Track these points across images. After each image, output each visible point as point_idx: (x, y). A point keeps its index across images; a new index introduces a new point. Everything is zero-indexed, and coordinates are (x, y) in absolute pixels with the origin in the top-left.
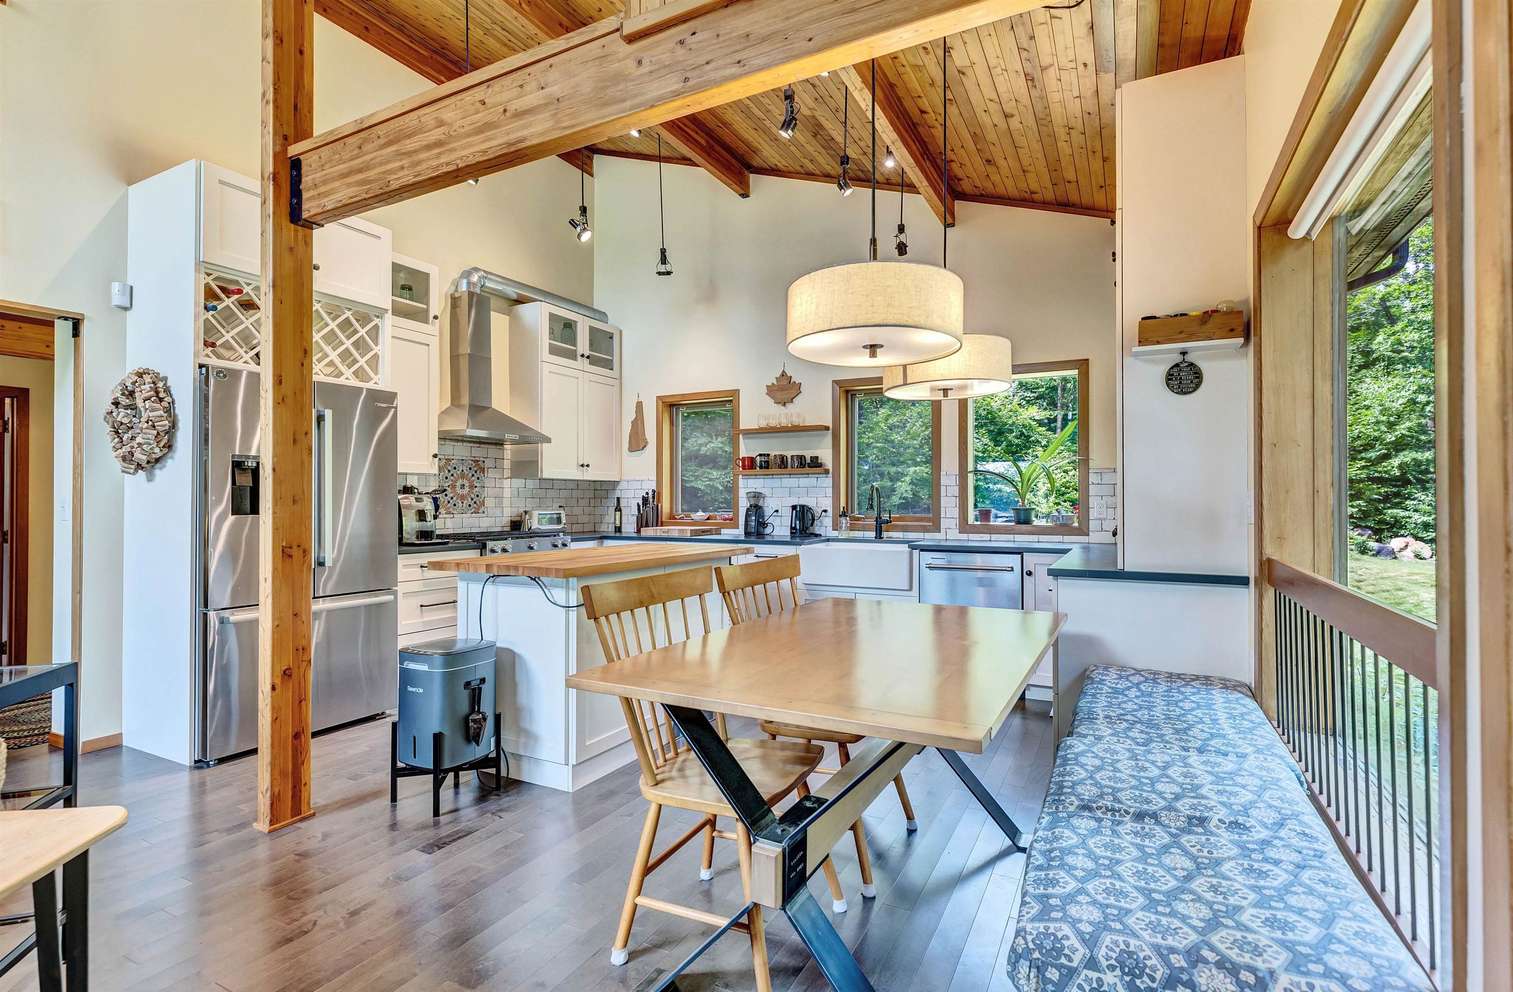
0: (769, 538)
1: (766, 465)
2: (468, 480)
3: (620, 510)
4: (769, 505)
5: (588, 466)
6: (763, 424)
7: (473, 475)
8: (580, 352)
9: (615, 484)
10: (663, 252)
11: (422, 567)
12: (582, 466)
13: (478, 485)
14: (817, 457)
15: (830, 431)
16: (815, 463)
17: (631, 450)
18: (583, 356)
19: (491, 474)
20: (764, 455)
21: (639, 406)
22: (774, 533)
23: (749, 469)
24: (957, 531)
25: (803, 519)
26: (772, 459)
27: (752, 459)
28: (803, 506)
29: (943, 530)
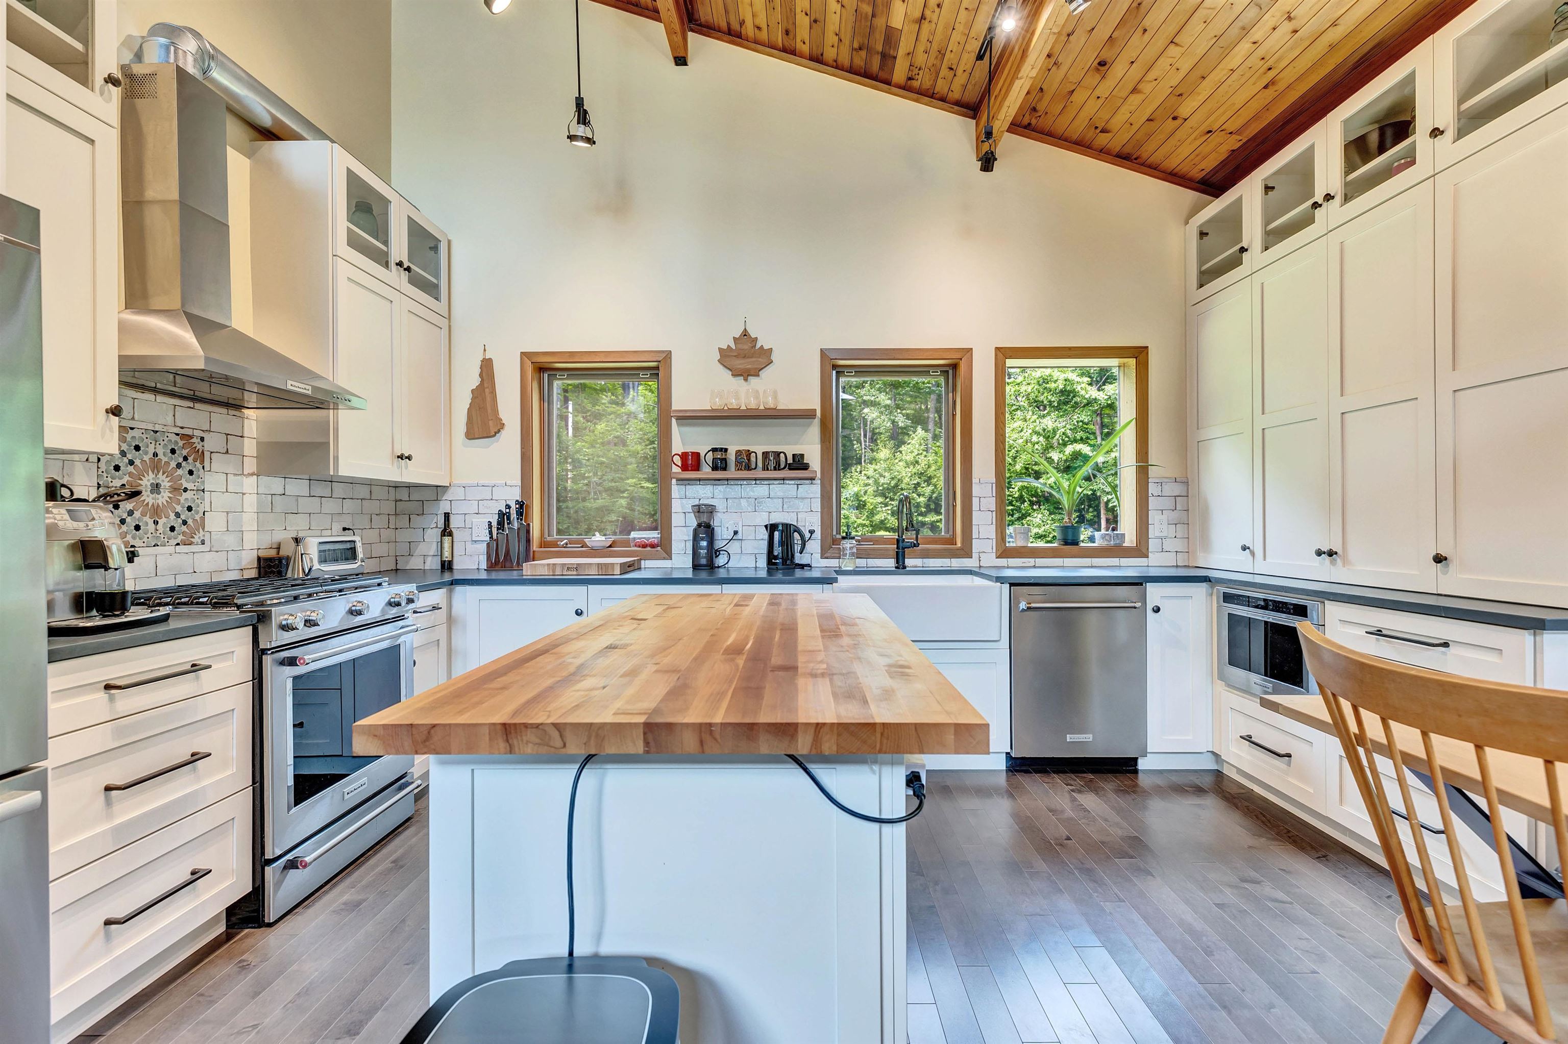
0: (722, 573)
1: (720, 465)
2: (169, 475)
3: (450, 534)
4: (723, 527)
5: (409, 458)
6: (718, 404)
7: (179, 466)
8: (394, 257)
9: (439, 490)
10: (579, 102)
11: (108, 687)
12: (401, 457)
13: (190, 486)
14: (802, 456)
15: (817, 422)
16: (799, 463)
17: (470, 435)
18: (400, 264)
19: (218, 463)
20: (721, 450)
21: (487, 367)
22: (730, 565)
23: (691, 470)
24: (994, 555)
25: (787, 543)
26: (731, 457)
27: (697, 455)
28: (787, 525)
29: (975, 555)
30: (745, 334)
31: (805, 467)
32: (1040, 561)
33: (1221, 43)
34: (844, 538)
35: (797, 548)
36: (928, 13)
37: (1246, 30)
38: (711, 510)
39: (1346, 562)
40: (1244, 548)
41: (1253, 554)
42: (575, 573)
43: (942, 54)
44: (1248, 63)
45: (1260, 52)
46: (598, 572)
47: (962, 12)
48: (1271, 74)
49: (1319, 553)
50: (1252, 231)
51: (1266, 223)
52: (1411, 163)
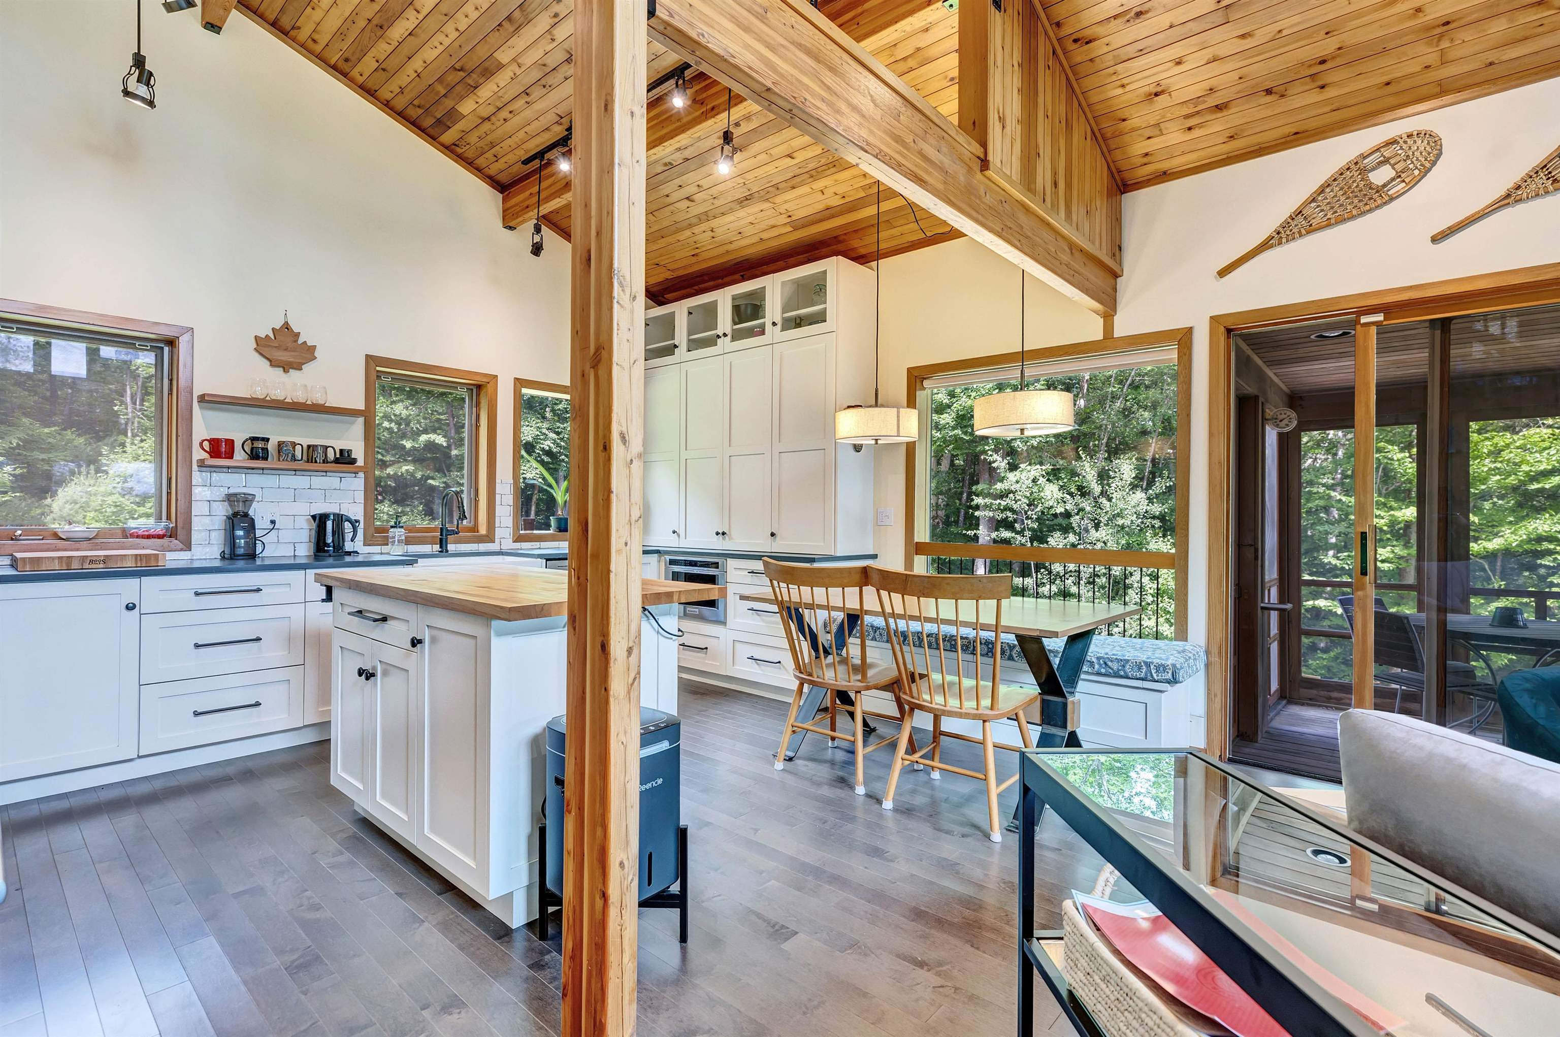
1: (259, 454)
4: (260, 513)
6: (259, 393)
14: (349, 451)
15: (361, 421)
16: (345, 459)
20: (262, 439)
23: (225, 458)
24: (511, 540)
25: (338, 532)
26: (271, 446)
27: (230, 443)
28: (338, 515)
29: (497, 541)
30: (286, 326)
31: (353, 461)
32: (543, 544)
33: (678, 226)
34: (392, 527)
35: (348, 536)
36: (493, 118)
37: (690, 226)
38: (248, 500)
39: (731, 538)
40: (674, 532)
41: (679, 535)
42: (101, 566)
43: (492, 145)
44: (688, 241)
45: (695, 239)
46: (136, 563)
47: (522, 132)
48: (697, 251)
49: (717, 534)
50: (681, 336)
51: (689, 334)
52: (763, 333)
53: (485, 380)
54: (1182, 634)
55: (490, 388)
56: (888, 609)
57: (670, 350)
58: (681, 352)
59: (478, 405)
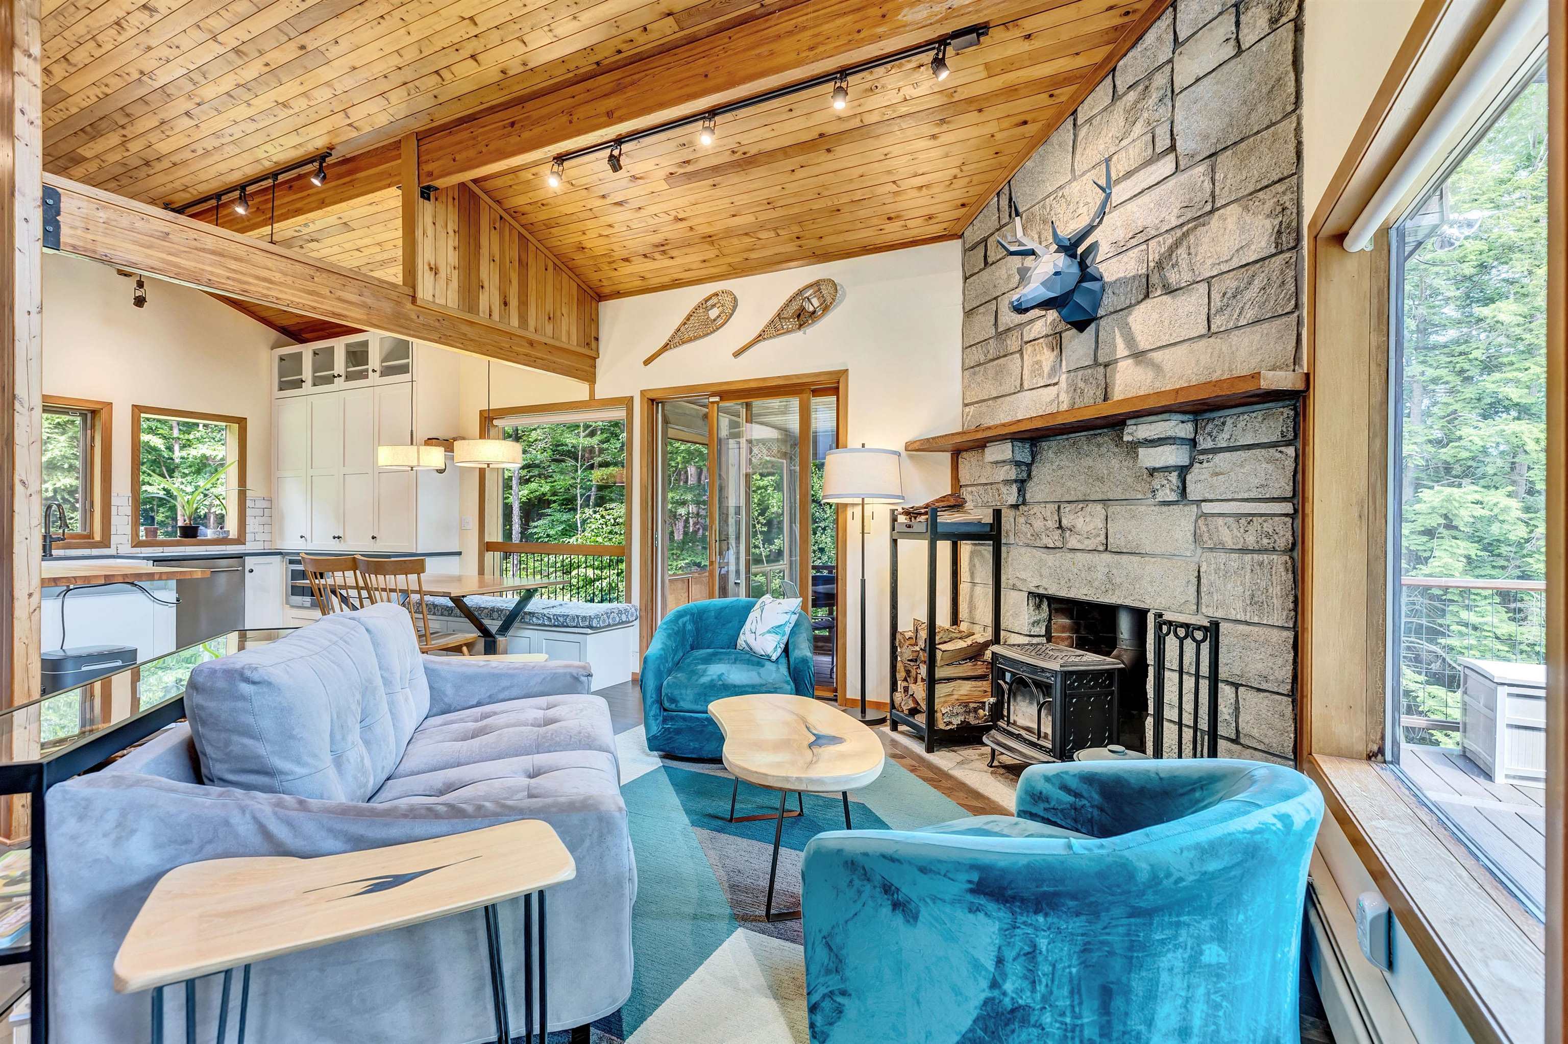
24: (129, 545)
29: (113, 546)
39: (345, 541)
40: (301, 537)
41: (305, 539)
49: (335, 539)
50: (307, 373)
51: (315, 371)
52: (367, 377)
53: (99, 406)
54: (629, 600)
55: (104, 414)
56: (361, 584)
57: (299, 383)
58: (307, 386)
59: (93, 427)
